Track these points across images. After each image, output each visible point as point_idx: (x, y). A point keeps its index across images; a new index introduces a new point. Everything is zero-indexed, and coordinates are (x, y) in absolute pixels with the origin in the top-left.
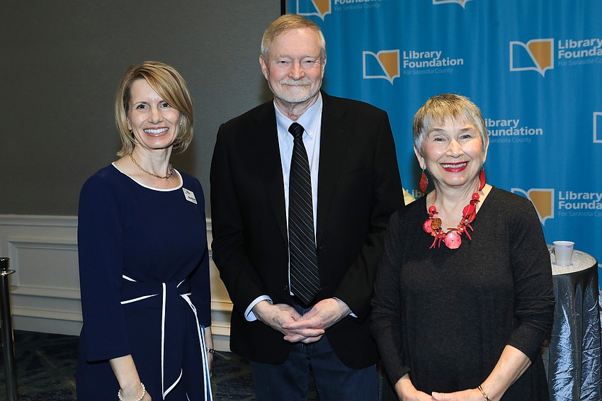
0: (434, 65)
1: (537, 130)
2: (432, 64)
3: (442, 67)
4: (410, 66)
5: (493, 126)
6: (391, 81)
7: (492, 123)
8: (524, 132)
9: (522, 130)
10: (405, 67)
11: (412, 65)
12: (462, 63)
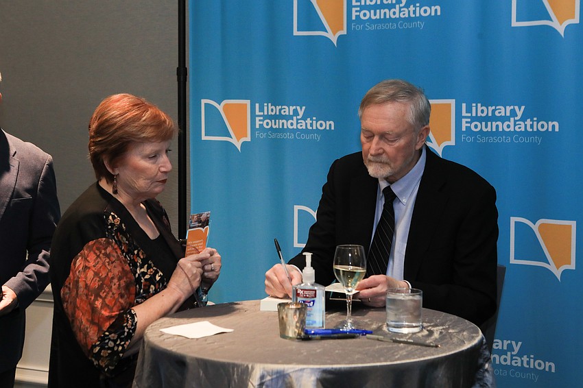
0: (397, 16)
1: (551, 124)
2: (394, 13)
3: (409, 19)
4: (362, 17)
5: (484, 115)
6: (334, 40)
7: (482, 111)
8: (532, 126)
9: (529, 122)
10: (354, 18)
11: (365, 15)
12: (439, 13)
